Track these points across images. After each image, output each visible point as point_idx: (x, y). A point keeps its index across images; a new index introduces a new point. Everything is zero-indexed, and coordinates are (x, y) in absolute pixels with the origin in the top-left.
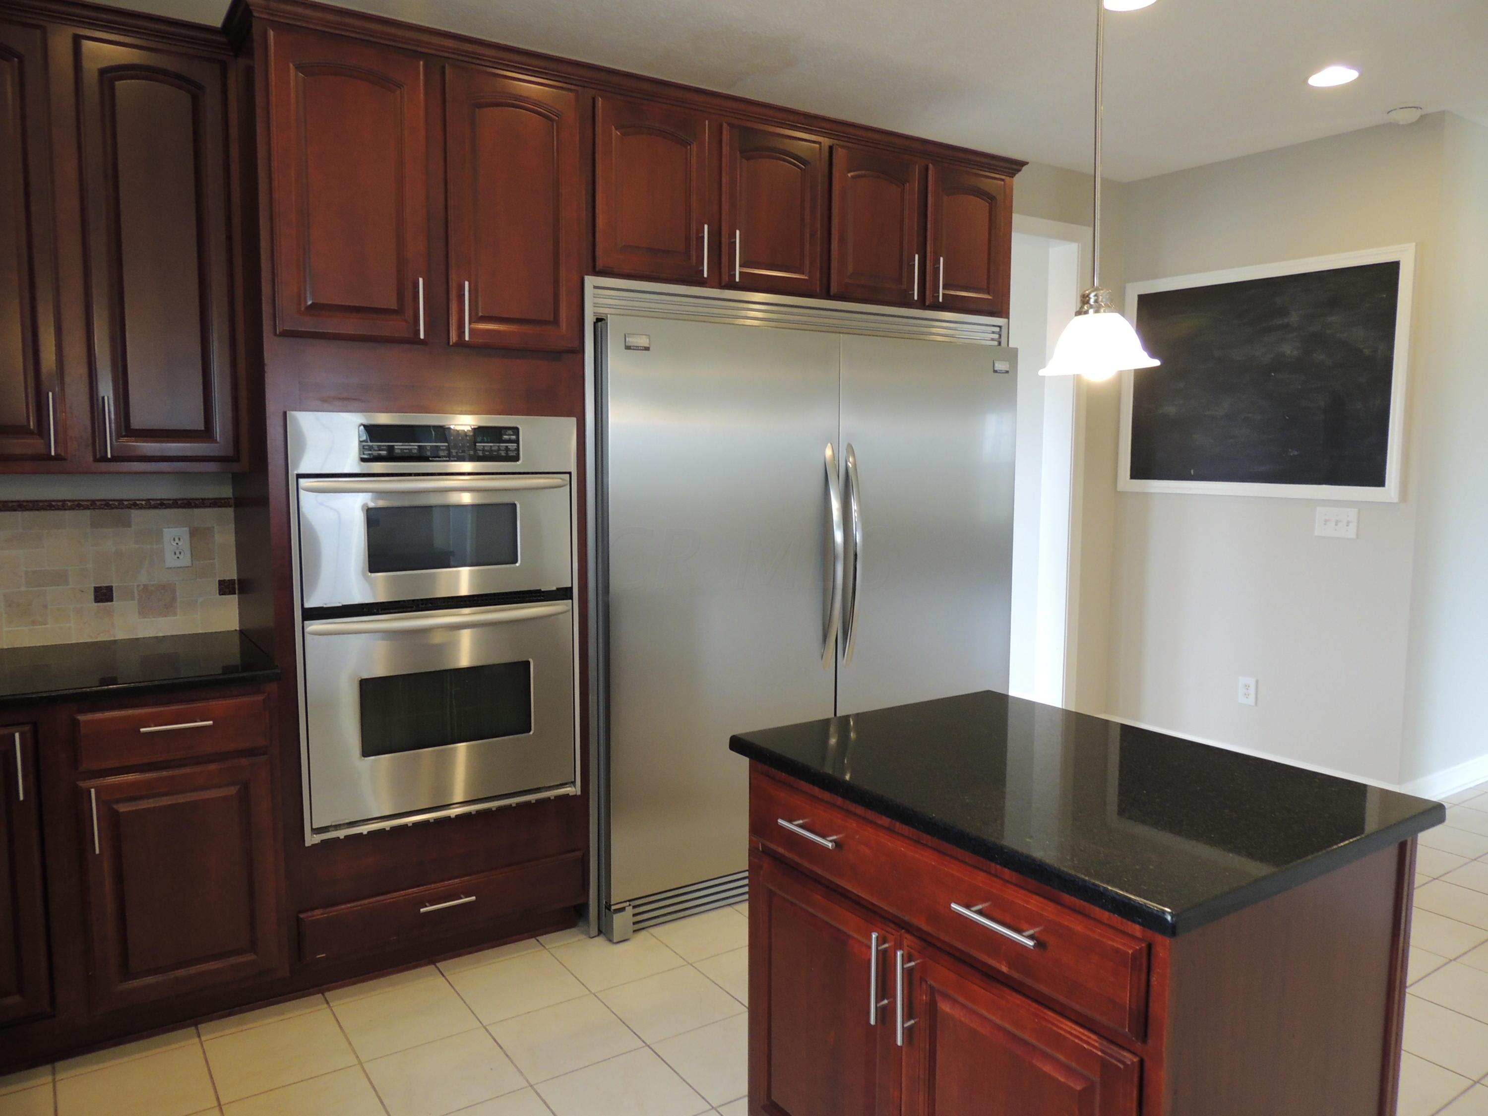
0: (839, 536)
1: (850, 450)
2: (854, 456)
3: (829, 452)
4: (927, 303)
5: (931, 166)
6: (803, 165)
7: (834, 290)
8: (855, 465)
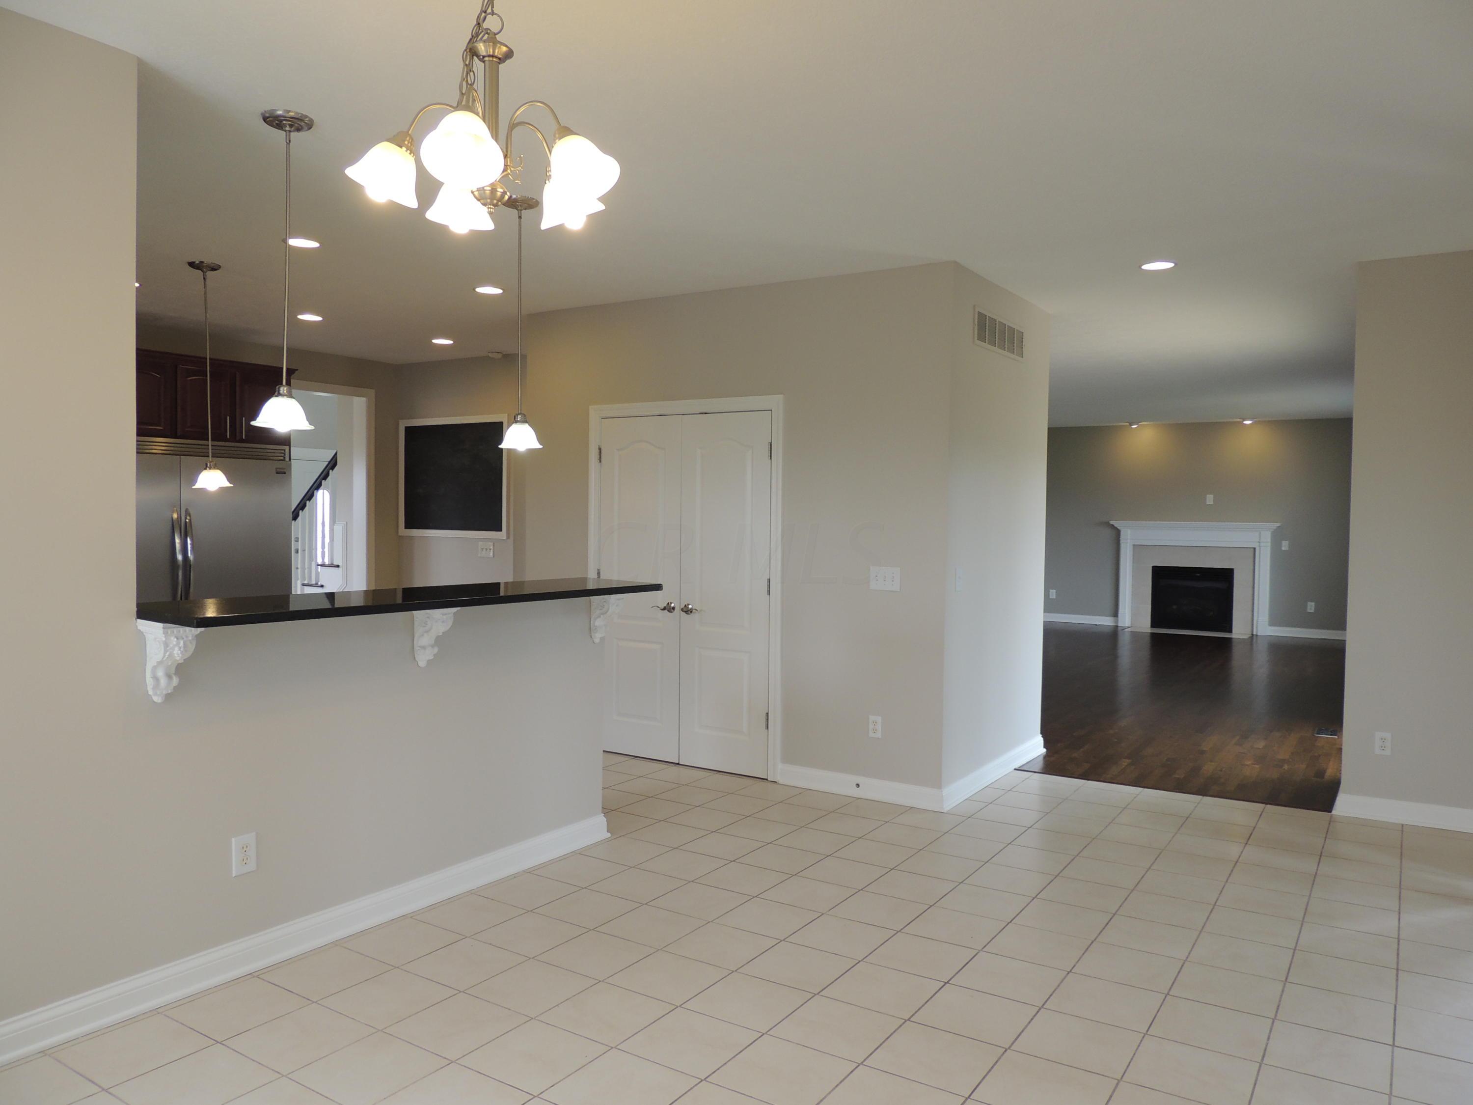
0: (180, 557)
1: (187, 513)
2: (190, 516)
3: (175, 516)
4: (237, 439)
5: (237, 373)
6: (158, 374)
7: (179, 434)
8: (190, 520)
